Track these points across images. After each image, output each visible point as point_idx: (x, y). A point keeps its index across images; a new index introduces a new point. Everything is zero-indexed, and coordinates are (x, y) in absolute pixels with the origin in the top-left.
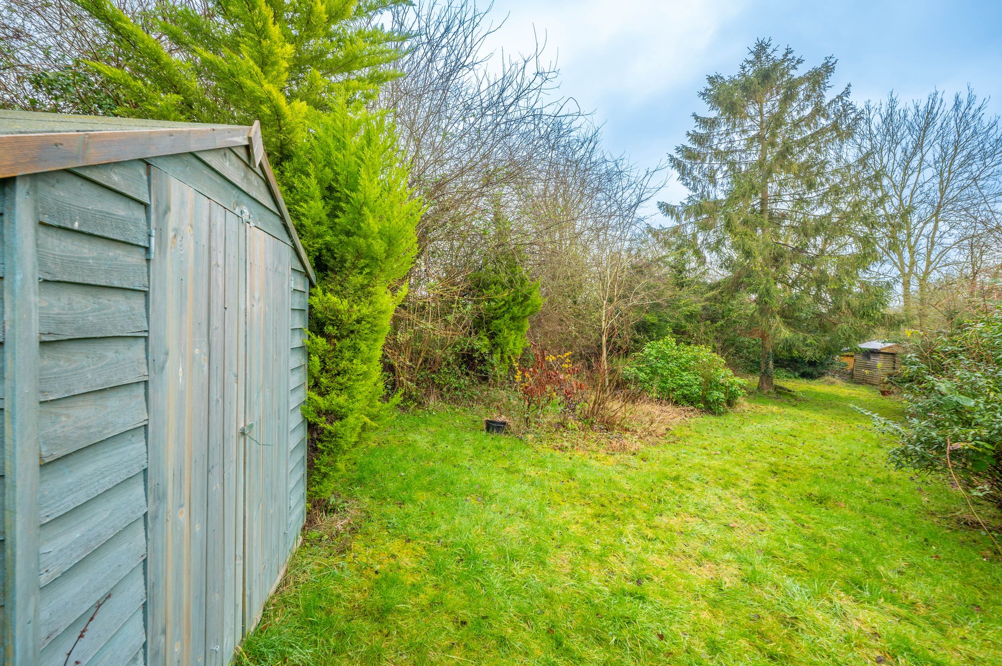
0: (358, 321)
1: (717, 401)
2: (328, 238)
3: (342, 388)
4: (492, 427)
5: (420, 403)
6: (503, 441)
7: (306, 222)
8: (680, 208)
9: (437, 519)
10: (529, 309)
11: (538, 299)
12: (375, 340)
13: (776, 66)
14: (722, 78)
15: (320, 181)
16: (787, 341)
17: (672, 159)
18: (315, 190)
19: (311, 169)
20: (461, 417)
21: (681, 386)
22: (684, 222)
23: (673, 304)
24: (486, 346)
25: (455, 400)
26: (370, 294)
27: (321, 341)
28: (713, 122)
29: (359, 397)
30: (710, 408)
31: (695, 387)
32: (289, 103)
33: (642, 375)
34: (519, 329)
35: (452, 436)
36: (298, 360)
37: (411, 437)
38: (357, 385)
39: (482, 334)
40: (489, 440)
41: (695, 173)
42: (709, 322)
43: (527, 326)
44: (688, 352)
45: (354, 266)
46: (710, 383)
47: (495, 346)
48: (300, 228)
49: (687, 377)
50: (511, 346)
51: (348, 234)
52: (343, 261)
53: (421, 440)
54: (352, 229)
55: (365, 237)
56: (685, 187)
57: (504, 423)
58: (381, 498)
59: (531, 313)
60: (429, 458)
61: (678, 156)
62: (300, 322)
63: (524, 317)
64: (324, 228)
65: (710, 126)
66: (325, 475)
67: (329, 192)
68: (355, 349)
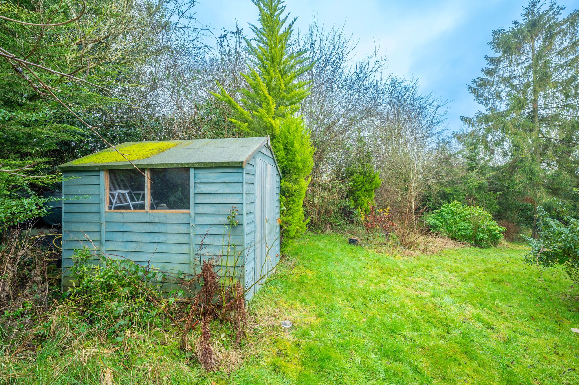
0: (295, 191)
1: (482, 240)
2: (286, 163)
3: (290, 215)
4: (352, 242)
5: (322, 231)
6: (355, 247)
7: (279, 158)
8: (475, 119)
9: (321, 266)
10: (374, 186)
11: (378, 180)
12: (300, 198)
13: (541, 17)
14: (504, 30)
15: (283, 144)
16: (546, 204)
17: (470, 87)
18: (282, 147)
19: (281, 141)
20: (339, 237)
21: (460, 230)
22: (477, 128)
23: (463, 180)
24: (353, 205)
25: (338, 231)
26: (298, 181)
27: (284, 198)
28: (499, 60)
29: (295, 218)
30: (478, 243)
31: (468, 230)
32: (274, 119)
33: (438, 223)
34: (370, 196)
35: (333, 244)
36: (277, 204)
37: (317, 243)
38: (295, 214)
39: (351, 198)
40: (348, 247)
41: (486, 95)
42: (492, 192)
43: (374, 195)
44: (468, 210)
45: (293, 172)
46: (477, 229)
47: (357, 204)
48: (278, 160)
49: (464, 224)
50: (366, 205)
51: (291, 161)
52: (290, 170)
53: (321, 244)
54: (293, 160)
55: (296, 162)
56: (480, 105)
57: (356, 240)
58: (303, 259)
59: (376, 188)
60: (322, 249)
61: (474, 86)
62: (278, 191)
63: (372, 190)
64: (284, 160)
65: (497, 63)
66: (286, 245)
67: (286, 148)
68: (294, 201)
